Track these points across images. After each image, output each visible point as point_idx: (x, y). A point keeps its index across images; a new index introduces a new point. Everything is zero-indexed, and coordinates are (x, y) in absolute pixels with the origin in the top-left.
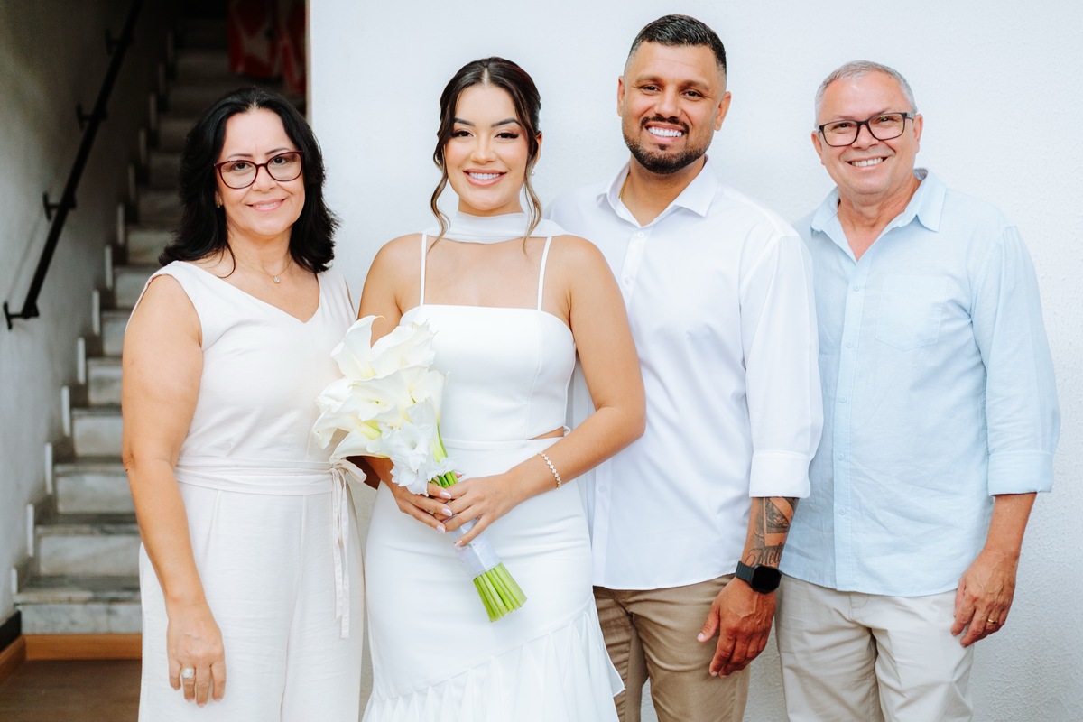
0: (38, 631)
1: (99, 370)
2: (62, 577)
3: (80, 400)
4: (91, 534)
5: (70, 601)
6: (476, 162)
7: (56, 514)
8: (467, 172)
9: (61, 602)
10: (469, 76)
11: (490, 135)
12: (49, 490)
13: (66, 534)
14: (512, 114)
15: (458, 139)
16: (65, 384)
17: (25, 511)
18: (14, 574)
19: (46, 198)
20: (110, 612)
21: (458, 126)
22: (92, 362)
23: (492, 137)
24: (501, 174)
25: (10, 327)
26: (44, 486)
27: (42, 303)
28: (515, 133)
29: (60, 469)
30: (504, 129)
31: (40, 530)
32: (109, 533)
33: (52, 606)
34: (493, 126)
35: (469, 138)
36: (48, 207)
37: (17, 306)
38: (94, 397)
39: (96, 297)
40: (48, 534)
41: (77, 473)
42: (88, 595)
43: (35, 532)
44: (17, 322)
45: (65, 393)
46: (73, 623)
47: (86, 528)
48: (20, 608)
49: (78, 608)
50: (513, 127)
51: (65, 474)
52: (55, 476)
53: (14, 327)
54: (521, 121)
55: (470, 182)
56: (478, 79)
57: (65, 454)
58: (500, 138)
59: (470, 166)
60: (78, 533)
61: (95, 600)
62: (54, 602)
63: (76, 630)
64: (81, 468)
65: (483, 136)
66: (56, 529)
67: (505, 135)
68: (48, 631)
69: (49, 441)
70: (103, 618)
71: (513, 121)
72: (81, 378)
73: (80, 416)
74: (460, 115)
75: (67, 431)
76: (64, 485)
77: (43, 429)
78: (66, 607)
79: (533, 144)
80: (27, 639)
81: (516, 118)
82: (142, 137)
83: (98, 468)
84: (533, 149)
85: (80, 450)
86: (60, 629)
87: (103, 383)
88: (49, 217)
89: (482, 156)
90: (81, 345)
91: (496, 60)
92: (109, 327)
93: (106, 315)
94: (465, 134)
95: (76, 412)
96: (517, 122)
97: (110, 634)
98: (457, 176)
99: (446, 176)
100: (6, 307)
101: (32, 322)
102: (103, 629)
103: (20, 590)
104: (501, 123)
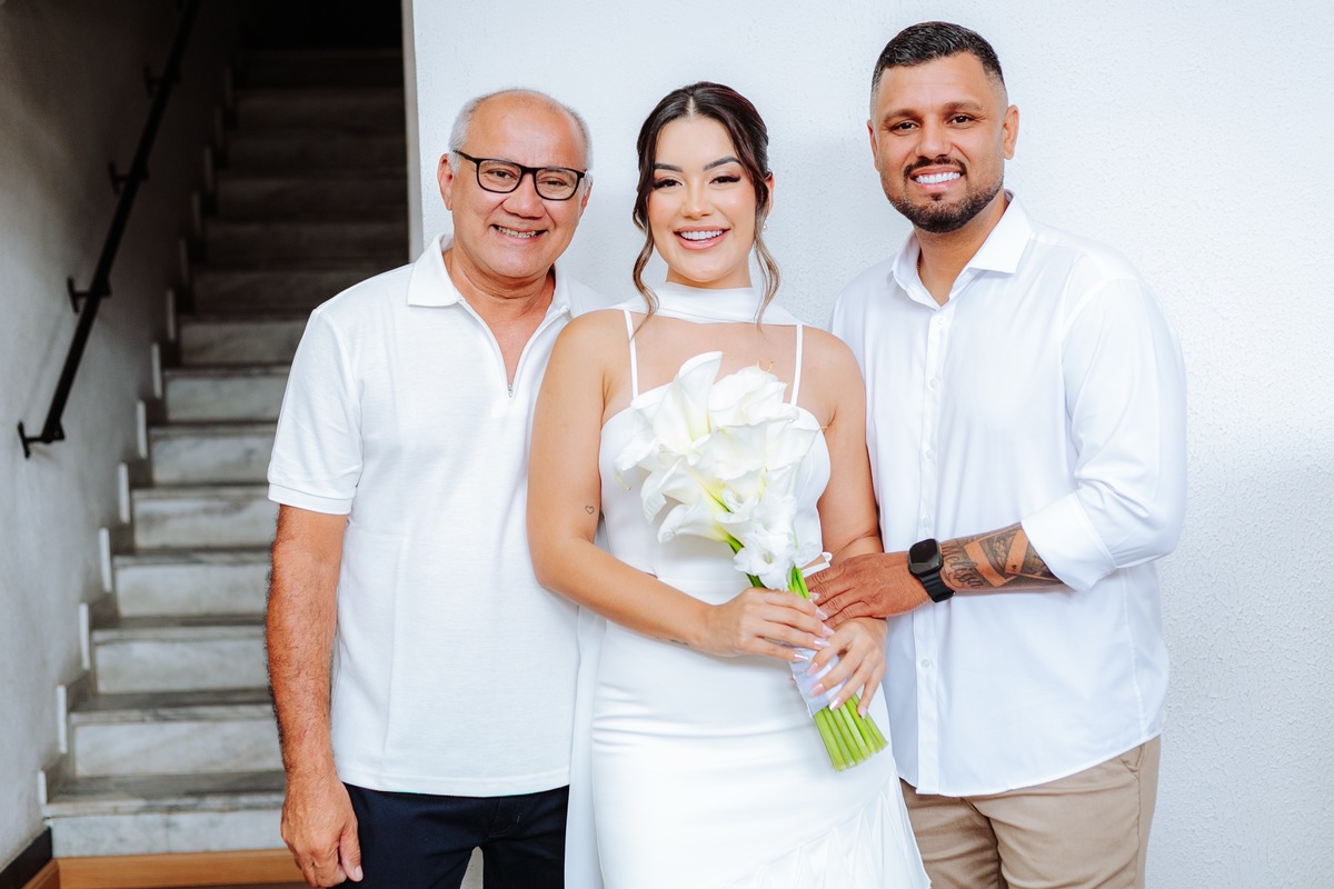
0: (74, 853)
1: (147, 505)
2: (105, 778)
3: (123, 544)
4: (143, 721)
5: (116, 811)
6: (689, 217)
7: (96, 695)
8: (678, 233)
9: (103, 814)
10: (671, 109)
11: (703, 182)
12: (86, 665)
13: (109, 722)
14: (729, 151)
15: (662, 190)
16: (103, 526)
17: (54, 694)
18: (42, 778)
19: (71, 284)
20: (168, 825)
21: (660, 174)
22: (138, 494)
23: (707, 183)
24: (724, 231)
25: (27, 454)
26: (79, 660)
27: (67, 421)
28: (736, 176)
29: (99, 636)
30: (721, 171)
31: (75, 717)
32: (165, 719)
33: (92, 818)
34: (706, 168)
35: (677, 187)
36: (74, 296)
37: (35, 428)
38: (142, 539)
39: (141, 409)
40: (84, 724)
41: (121, 640)
42: (140, 803)
43: (68, 721)
44: (34, 447)
45: (104, 536)
46: (121, 840)
47: (135, 714)
48: (50, 823)
49: (127, 820)
50: (734, 168)
51: (105, 643)
52: (93, 645)
53: (33, 454)
54: (742, 159)
55: (682, 245)
56: (682, 111)
57: (105, 616)
58: (717, 185)
59: (681, 224)
60: (124, 721)
61: (149, 809)
62: (95, 814)
63: (126, 849)
64: (126, 634)
65: (695, 182)
66: (95, 716)
67: (722, 180)
68: (88, 852)
69: (83, 601)
70: (160, 833)
71: (733, 159)
72: (125, 516)
73: (125, 566)
74: (661, 159)
75: (107, 586)
76: (103, 655)
77: (76, 586)
78: (109, 819)
79: (761, 188)
80: (60, 863)
81: (735, 156)
82: (196, 201)
83: (149, 633)
84: (762, 195)
85: (126, 610)
86: (103, 850)
87: (152, 521)
88: (76, 309)
89: (696, 209)
90: (123, 472)
91: (703, 85)
92: (158, 447)
93: (155, 432)
94: (671, 183)
95: (119, 560)
96: (738, 162)
97: (170, 853)
98: (667, 240)
99: (651, 241)
100: (21, 428)
101: (56, 446)
102: (160, 847)
103: (49, 800)
104: (717, 164)
